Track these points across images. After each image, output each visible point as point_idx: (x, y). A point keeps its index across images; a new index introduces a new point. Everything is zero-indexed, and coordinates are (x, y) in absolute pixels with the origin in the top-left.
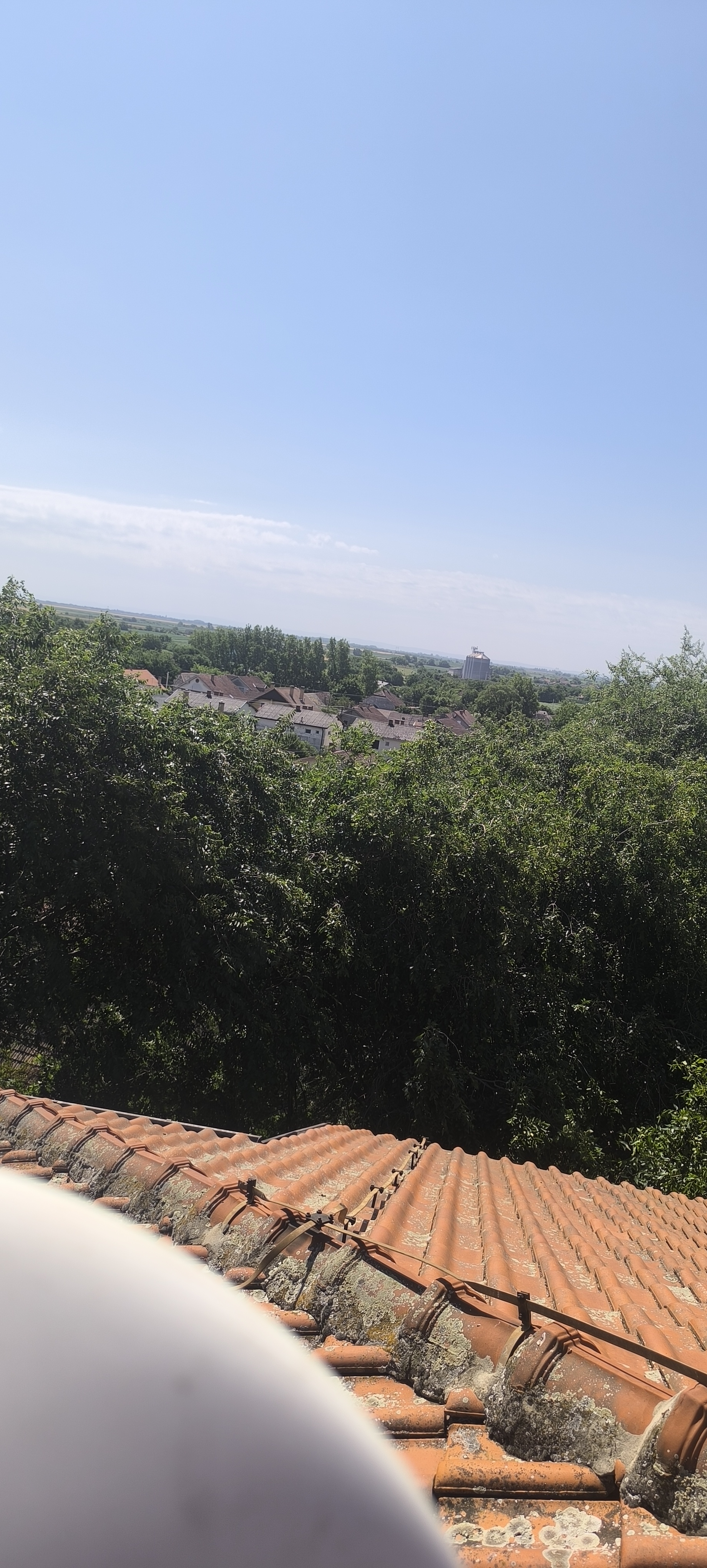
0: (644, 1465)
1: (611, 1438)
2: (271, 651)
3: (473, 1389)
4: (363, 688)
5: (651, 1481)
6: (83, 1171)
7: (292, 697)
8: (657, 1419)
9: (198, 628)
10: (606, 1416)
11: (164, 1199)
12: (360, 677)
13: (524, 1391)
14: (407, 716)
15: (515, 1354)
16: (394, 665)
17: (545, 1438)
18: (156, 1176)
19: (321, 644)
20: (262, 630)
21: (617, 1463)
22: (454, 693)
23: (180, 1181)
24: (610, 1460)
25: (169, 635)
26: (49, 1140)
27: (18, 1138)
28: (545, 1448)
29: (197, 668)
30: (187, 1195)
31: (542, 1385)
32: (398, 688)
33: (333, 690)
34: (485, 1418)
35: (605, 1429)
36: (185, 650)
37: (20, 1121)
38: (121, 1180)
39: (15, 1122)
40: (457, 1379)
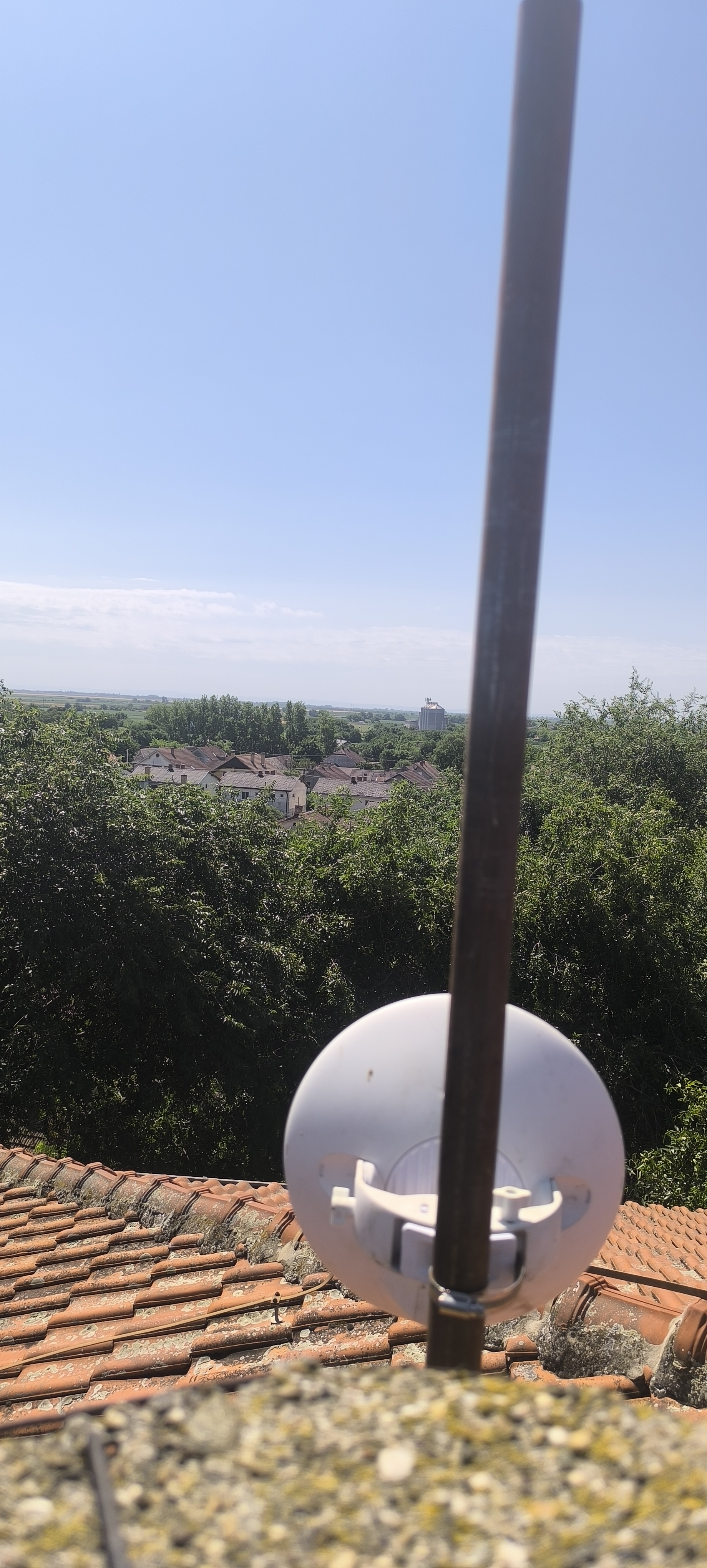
0: (666, 1365)
1: (639, 1350)
2: (229, 720)
3: (526, 1335)
4: (322, 748)
5: (672, 1375)
6: (153, 1218)
7: (253, 763)
8: (672, 1329)
9: (154, 703)
10: (633, 1336)
11: (235, 1230)
12: (318, 737)
13: (568, 1327)
14: (368, 772)
15: (557, 1302)
16: (351, 723)
17: (588, 1361)
18: (226, 1211)
19: (278, 708)
20: (218, 699)
21: (645, 1368)
22: (412, 745)
23: (247, 1213)
24: (640, 1367)
25: (125, 713)
26: (116, 1196)
27: (84, 1199)
28: (588, 1368)
29: (156, 743)
30: (256, 1223)
31: (581, 1321)
32: (357, 745)
33: (293, 752)
34: (538, 1354)
35: (634, 1345)
36: (142, 726)
37: (83, 1184)
38: (192, 1220)
39: (79, 1185)
40: (512, 1330)
